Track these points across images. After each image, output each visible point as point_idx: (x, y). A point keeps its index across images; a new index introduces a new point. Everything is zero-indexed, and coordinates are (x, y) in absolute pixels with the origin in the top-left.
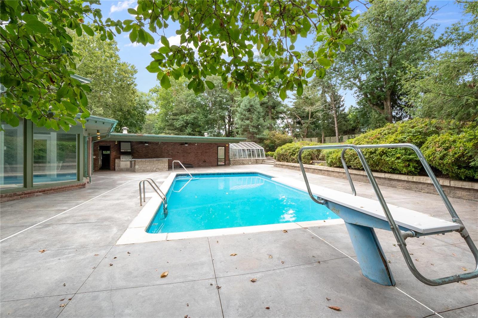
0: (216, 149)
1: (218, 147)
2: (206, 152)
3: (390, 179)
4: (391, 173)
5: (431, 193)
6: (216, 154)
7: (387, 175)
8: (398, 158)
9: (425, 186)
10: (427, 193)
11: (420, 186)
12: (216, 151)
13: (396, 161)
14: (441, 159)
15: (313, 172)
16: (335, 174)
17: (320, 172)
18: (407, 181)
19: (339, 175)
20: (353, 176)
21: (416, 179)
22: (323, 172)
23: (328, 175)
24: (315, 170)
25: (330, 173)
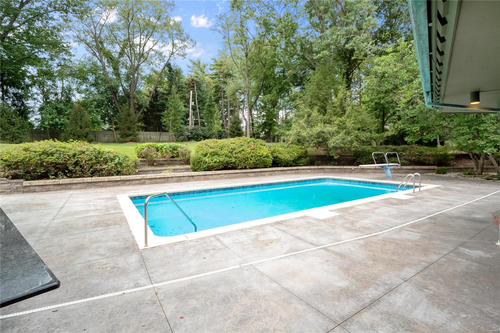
15: (177, 181)
16: (214, 177)
17: (191, 178)
18: (270, 171)
19: (220, 177)
20: (234, 175)
21: (274, 169)
22: (196, 178)
23: (204, 179)
24: (182, 178)
25: (208, 177)
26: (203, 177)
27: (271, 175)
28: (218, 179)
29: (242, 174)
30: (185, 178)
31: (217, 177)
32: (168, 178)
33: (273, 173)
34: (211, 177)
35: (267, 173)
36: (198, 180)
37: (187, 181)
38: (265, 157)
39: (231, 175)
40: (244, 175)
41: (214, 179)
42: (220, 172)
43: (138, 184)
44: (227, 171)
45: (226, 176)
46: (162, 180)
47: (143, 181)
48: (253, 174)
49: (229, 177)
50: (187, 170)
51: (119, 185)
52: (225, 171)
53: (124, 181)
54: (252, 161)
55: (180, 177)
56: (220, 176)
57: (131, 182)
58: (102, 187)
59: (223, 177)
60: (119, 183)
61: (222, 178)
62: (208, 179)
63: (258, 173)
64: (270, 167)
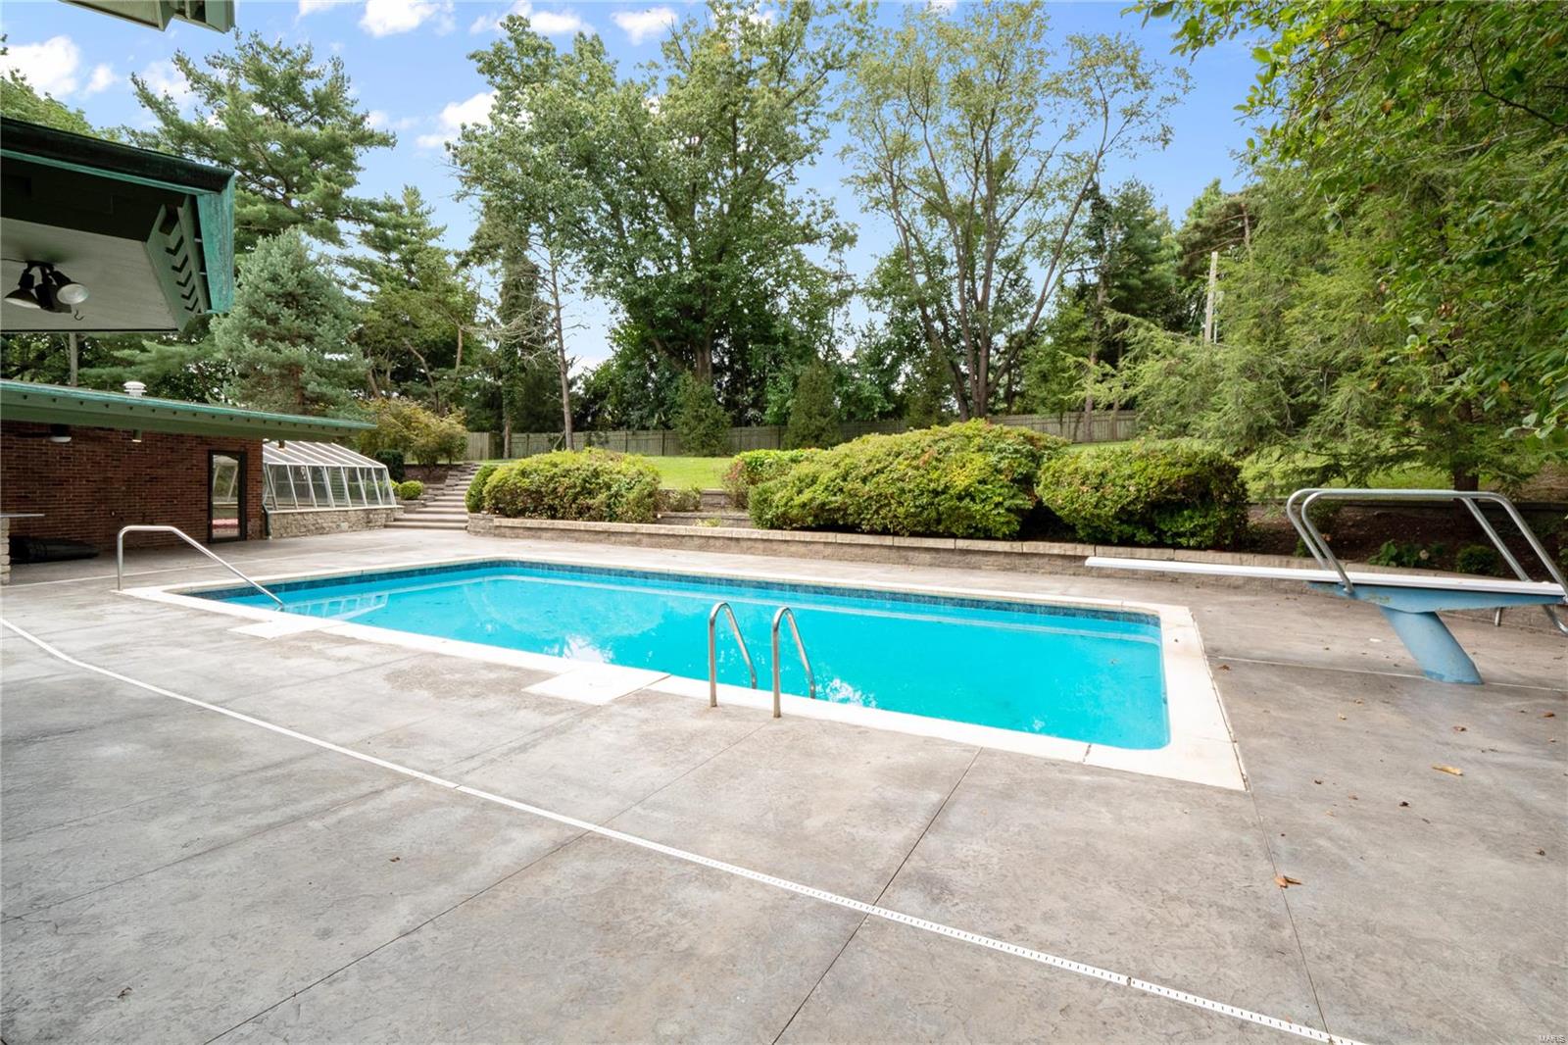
0: (204, 465)
1: (210, 454)
2: (153, 479)
3: (967, 552)
4: (970, 537)
5: (1057, 573)
6: (205, 488)
7: (962, 544)
8: (998, 505)
9: (1046, 560)
10: (1050, 573)
11: (1035, 560)
12: (205, 475)
13: (995, 512)
14: (1096, 506)
15: (701, 548)
16: (793, 548)
17: (733, 544)
18: (1006, 554)
19: (809, 551)
20: (858, 551)
21: (1028, 547)
22: (744, 544)
23: (765, 552)
24: (711, 541)
25: (775, 546)
26: (760, 545)
27: (1013, 569)
28: (803, 556)
29: (886, 552)
30: (718, 543)
31: (802, 549)
32: (684, 536)
33: (1017, 561)
34: (784, 547)
35: (991, 559)
36: (748, 551)
37: (723, 550)
38: (960, 498)
39: (845, 549)
40: (894, 554)
41: (792, 555)
42: (808, 536)
43: (629, 543)
44: (831, 537)
45: (829, 550)
46: (672, 540)
47: (638, 537)
48: (927, 557)
49: (840, 554)
50: (738, 521)
51: (601, 541)
52: (824, 534)
53: (610, 533)
54: (901, 510)
55: (709, 537)
56: (810, 547)
57: (619, 538)
58: (577, 540)
59: (817, 553)
60: (602, 536)
61: (814, 556)
62: (775, 553)
63: (946, 556)
64: (1005, 538)
